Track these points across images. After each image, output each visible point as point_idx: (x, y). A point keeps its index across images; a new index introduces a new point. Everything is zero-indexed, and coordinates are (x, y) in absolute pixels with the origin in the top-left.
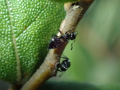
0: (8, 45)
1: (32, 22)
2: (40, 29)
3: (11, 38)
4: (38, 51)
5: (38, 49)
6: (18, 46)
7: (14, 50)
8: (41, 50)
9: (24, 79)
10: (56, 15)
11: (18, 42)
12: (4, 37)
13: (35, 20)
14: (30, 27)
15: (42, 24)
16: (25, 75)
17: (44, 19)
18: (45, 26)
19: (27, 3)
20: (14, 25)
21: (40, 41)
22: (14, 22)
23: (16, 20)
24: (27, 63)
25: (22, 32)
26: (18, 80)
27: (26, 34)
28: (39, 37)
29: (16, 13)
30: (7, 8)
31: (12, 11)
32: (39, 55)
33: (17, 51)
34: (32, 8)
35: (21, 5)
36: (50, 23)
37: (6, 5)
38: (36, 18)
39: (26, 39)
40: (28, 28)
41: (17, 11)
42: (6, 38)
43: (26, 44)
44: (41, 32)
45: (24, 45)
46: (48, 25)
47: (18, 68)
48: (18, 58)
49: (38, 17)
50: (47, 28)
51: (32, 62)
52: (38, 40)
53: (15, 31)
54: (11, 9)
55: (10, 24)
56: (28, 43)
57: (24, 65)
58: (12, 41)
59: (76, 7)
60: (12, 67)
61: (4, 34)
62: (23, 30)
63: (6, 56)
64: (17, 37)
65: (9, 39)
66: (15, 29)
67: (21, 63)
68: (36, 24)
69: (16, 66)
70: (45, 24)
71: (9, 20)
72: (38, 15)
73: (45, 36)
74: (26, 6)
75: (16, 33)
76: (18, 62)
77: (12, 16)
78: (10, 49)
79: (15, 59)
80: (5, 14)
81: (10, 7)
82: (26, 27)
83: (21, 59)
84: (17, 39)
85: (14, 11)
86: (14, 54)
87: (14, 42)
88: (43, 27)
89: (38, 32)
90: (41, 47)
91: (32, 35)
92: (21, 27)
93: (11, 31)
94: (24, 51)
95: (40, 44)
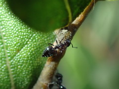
0: (2, 67)
1: (24, 45)
2: (32, 52)
3: (5, 61)
4: (31, 73)
5: (31, 70)
6: (12, 68)
7: (8, 72)
8: (34, 71)
10: (47, 38)
11: (11, 65)
13: (27, 44)
14: (22, 50)
15: (34, 47)
17: (35, 42)
18: (37, 49)
19: (19, 28)
20: (7, 49)
21: (32, 63)
22: (7, 46)
23: (8, 45)
24: (22, 84)
25: (15, 55)
27: (19, 57)
28: (31, 60)
29: (9, 37)
31: (4, 36)
32: (32, 76)
33: (11, 73)
34: (24, 33)
35: (13, 29)
36: (42, 46)
38: (28, 41)
39: (19, 62)
40: (20, 52)
41: (10, 36)
43: (19, 67)
44: (33, 54)
45: (17, 67)
46: (40, 48)
48: (12, 80)
49: (30, 40)
50: (38, 51)
52: (31, 62)
53: (9, 54)
54: (4, 34)
55: (3, 48)
56: (21, 65)
57: (19, 86)
58: (6, 64)
59: (64, 31)
62: (16, 53)
63: (1, 79)
64: (10, 60)
65: (3, 62)
66: (9, 53)
67: (16, 84)
68: (27, 47)
69: (11, 87)
70: (36, 46)
71: (2, 44)
72: (30, 39)
73: (37, 58)
74: (18, 31)
76: (13, 83)
77: (6, 41)
78: (4, 72)
79: (10, 81)
81: (3, 32)
82: (18, 51)
83: (16, 80)
84: (10, 62)
85: (6, 35)
86: (8, 76)
87: (8, 65)
88: (35, 50)
89: (30, 54)
90: (34, 69)
91: (25, 58)
92: (14, 50)
93: (4, 55)
94: (18, 73)
95: (33, 66)
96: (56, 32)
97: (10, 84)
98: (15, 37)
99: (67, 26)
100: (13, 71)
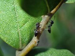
0: (16, 32)
1: (27, 22)
3: (17, 29)
4: (29, 35)
7: (19, 34)
8: (31, 34)
9: (23, 47)
10: (38, 19)
12: (14, 28)
14: (26, 24)
15: (31, 23)
16: (24, 45)
17: (32, 20)
22: (19, 22)
24: (25, 40)
26: (20, 47)
27: (24, 27)
28: (30, 29)
29: (20, 18)
30: (16, 15)
31: (18, 17)
32: (30, 37)
33: (20, 35)
34: (27, 16)
35: (22, 14)
37: (15, 14)
42: (15, 29)
44: (31, 26)
45: (23, 32)
46: (34, 24)
47: (20, 42)
48: (20, 38)
51: (27, 39)
55: (17, 22)
56: (25, 31)
58: (18, 30)
59: (46, 16)
60: (18, 42)
61: (15, 27)
62: (23, 25)
63: (15, 37)
64: (20, 28)
66: (19, 25)
67: (22, 40)
69: (19, 41)
71: (17, 21)
72: (30, 19)
74: (24, 15)
75: (19, 27)
76: (20, 39)
77: (18, 19)
78: (17, 34)
80: (15, 18)
82: (24, 24)
83: (22, 38)
84: (20, 29)
86: (19, 36)
87: (19, 31)
89: (29, 26)
91: (27, 28)
93: (17, 26)
94: (23, 35)
95: (30, 32)
96: (42, 16)
97: (19, 40)
98: (23, 18)
99: (47, 14)
100: (21, 34)
